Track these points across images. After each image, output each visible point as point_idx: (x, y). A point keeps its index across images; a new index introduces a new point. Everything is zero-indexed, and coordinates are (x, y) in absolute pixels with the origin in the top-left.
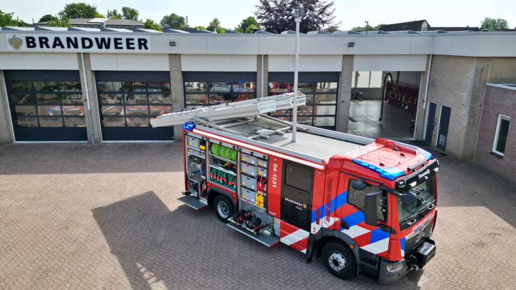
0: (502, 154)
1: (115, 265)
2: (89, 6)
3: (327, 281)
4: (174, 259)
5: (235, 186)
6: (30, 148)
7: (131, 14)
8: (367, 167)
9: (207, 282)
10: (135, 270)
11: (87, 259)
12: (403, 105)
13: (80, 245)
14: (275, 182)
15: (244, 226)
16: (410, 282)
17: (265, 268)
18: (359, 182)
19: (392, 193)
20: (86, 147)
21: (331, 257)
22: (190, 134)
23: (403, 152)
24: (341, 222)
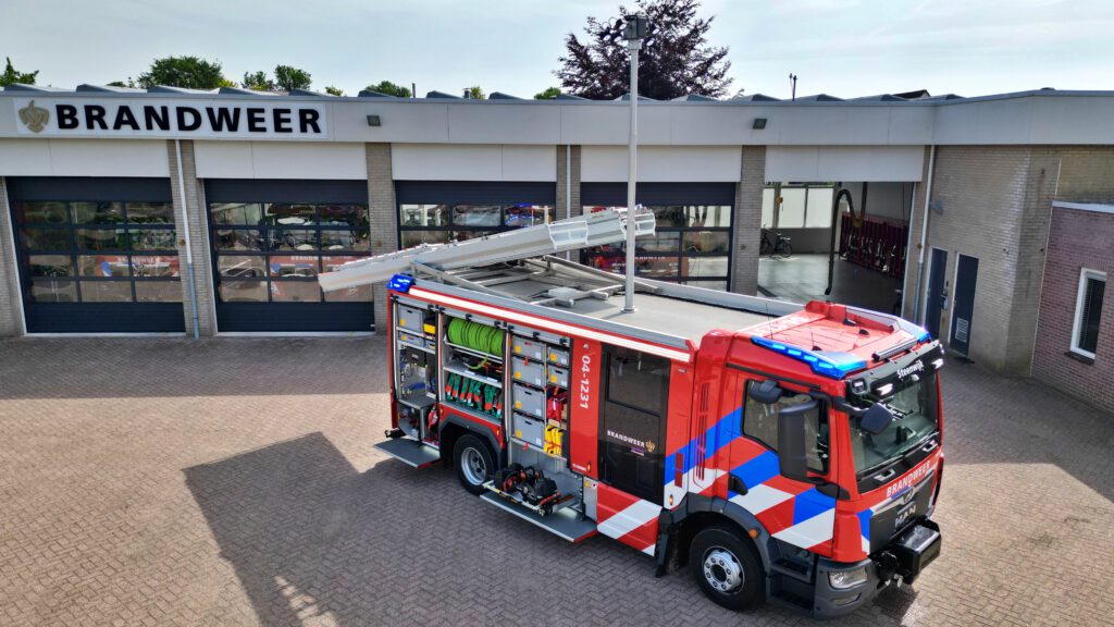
0: (1091, 355)
1: (228, 582)
2: (205, 65)
3: (700, 615)
4: (359, 570)
5: (499, 412)
6: (60, 345)
7: (293, 81)
8: (784, 353)
9: (432, 617)
10: (271, 592)
11: (166, 569)
12: (878, 263)
13: (153, 542)
14: (585, 396)
15: (518, 498)
16: (885, 617)
17: (563, 588)
18: (767, 386)
19: (838, 408)
20: (180, 344)
21: (709, 561)
22: (402, 299)
23: (864, 328)
24: (730, 479)
